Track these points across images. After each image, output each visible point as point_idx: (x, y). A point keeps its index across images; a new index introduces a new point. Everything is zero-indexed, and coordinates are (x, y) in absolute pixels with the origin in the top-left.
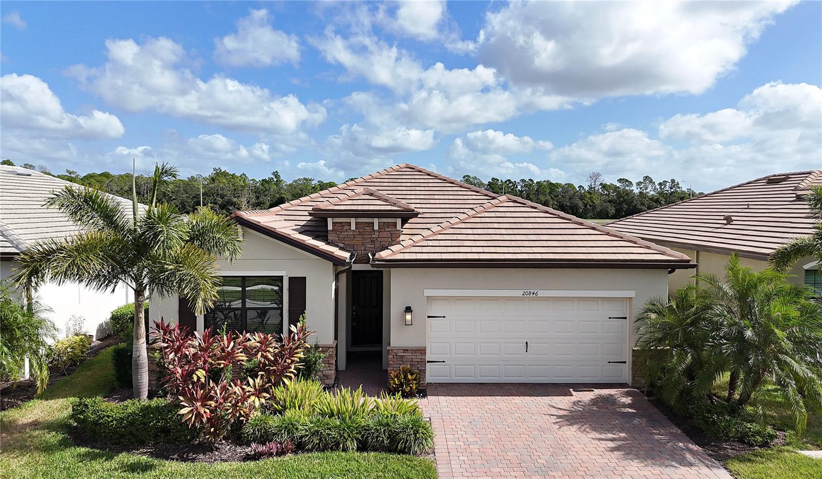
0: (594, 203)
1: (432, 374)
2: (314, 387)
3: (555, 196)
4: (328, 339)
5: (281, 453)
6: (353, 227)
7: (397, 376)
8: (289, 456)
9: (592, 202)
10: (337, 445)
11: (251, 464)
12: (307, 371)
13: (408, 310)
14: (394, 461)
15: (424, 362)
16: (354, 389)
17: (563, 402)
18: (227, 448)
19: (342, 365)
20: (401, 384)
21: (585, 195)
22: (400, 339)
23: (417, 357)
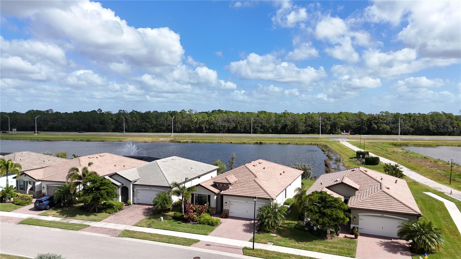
1: (230, 215)
3: (435, 122)
5: (197, 224)
6: (221, 185)
10: (205, 224)
12: (207, 211)
13: (226, 203)
18: (192, 222)
21: (454, 122)
22: (225, 208)
23: (228, 211)
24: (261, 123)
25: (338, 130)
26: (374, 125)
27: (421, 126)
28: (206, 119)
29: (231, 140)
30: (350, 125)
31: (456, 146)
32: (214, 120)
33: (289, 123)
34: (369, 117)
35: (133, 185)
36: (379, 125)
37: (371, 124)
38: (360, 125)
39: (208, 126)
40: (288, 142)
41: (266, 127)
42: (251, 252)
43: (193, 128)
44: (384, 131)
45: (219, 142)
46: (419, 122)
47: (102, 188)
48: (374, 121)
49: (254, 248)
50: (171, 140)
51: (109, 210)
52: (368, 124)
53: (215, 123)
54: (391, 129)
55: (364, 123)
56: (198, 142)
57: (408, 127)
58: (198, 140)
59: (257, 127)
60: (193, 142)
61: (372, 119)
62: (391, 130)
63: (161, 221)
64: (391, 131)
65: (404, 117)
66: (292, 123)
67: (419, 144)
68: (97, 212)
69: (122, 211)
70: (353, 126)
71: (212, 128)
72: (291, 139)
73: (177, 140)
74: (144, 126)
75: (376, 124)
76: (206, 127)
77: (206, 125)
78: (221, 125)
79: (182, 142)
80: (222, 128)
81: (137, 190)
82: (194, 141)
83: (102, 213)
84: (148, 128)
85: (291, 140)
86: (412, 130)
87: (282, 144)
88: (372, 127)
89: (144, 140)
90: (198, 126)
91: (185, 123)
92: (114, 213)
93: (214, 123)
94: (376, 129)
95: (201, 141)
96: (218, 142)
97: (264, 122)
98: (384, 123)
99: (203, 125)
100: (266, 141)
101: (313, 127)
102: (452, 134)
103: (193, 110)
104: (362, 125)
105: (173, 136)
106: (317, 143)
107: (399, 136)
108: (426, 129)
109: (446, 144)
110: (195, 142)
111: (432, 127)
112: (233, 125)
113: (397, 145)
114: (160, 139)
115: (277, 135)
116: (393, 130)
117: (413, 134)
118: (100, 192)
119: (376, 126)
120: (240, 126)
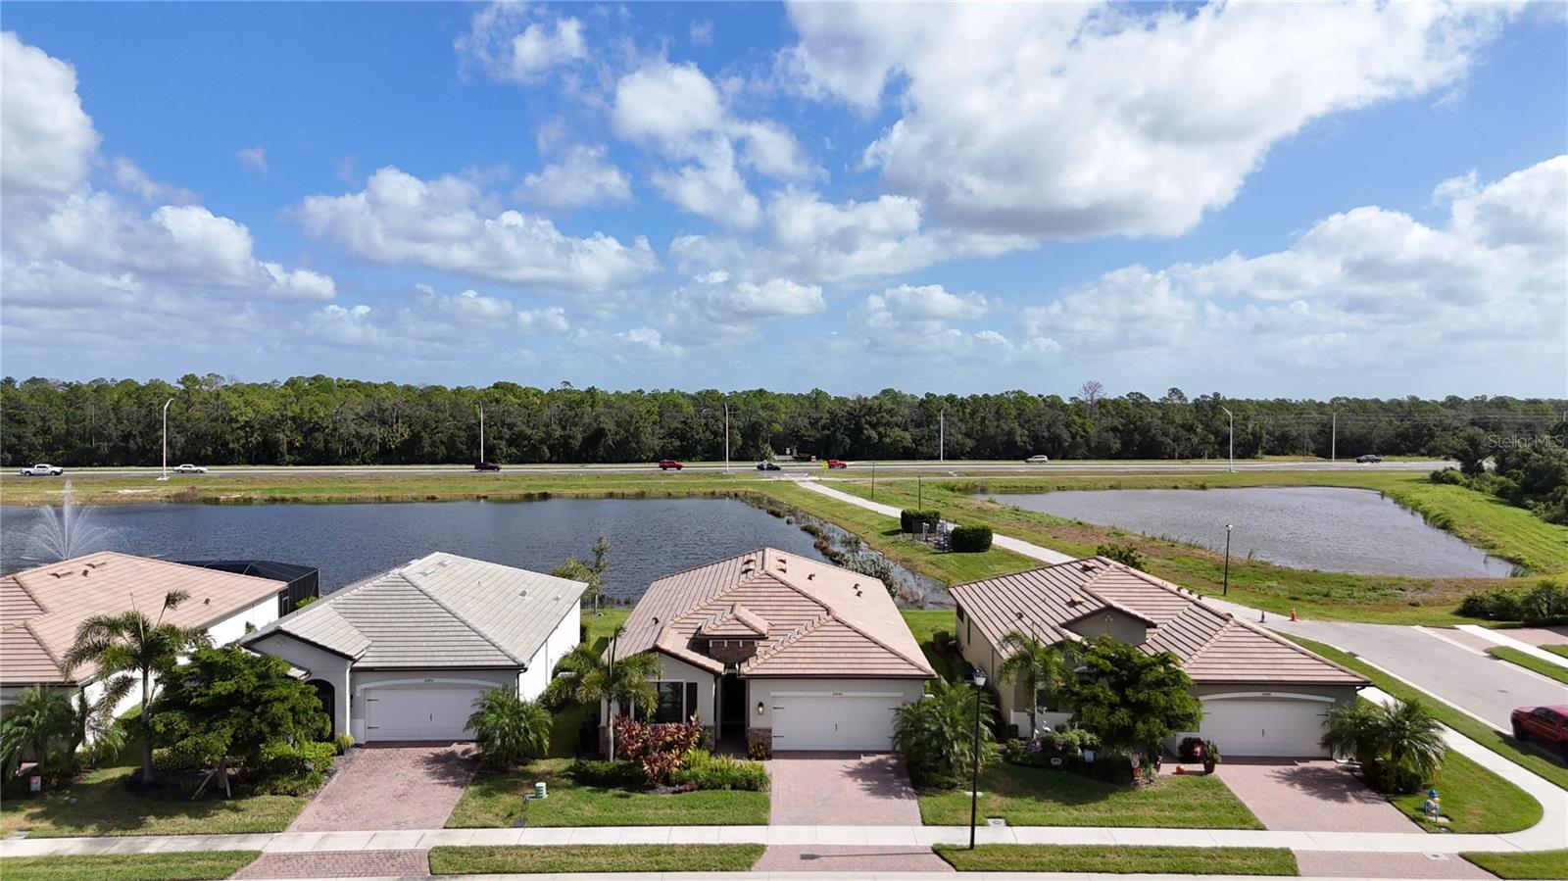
0: (1087, 432)
1: (776, 745)
2: (706, 754)
3: (1027, 422)
4: (711, 722)
5: (692, 790)
6: (726, 645)
7: (754, 747)
8: (695, 792)
9: (1084, 431)
10: (720, 786)
11: (677, 795)
12: (700, 745)
13: (761, 705)
14: (749, 795)
15: (770, 737)
16: (728, 756)
17: (852, 764)
18: (663, 787)
19: (719, 737)
20: (756, 752)
21: (1074, 420)
22: (755, 721)
23: (767, 734)
24: (511, 427)
25: (766, 446)
26: (867, 429)
27: (993, 433)
28: (293, 412)
29: (425, 490)
30: (798, 431)
31: (1104, 489)
32: (322, 415)
33: (609, 425)
34: (851, 407)
35: (353, 671)
36: (881, 429)
37: (859, 429)
38: (829, 429)
39: (300, 438)
40: (636, 490)
41: (528, 438)
42: (972, 856)
43: (237, 446)
44: (896, 449)
45: (385, 499)
46: (987, 422)
47: (267, 694)
48: (867, 418)
49: (976, 843)
50: (177, 495)
51: (282, 783)
52: (852, 426)
53: (328, 427)
54: (914, 441)
55: (839, 422)
56: (296, 500)
57: (960, 437)
58: (293, 491)
59: (494, 438)
60: (274, 500)
61: (862, 413)
62: (917, 445)
63: (538, 795)
64: (916, 449)
65: (946, 405)
66: (618, 424)
67: (1013, 484)
68: (229, 794)
69: (335, 778)
70: (807, 434)
71: (321, 446)
72: (633, 479)
73: (201, 495)
74: (13, 439)
75: (874, 426)
76: (291, 443)
77: (292, 432)
78: (354, 433)
79: (227, 502)
80: (358, 445)
81: (366, 689)
82: (277, 495)
83: (257, 799)
84: (30, 450)
85: (647, 484)
86: (970, 443)
87: (617, 498)
88: (864, 437)
89: (48, 496)
90: (256, 438)
91: (203, 426)
92: (311, 791)
93: (325, 425)
94: (874, 443)
95: (305, 494)
96: (380, 498)
97: (519, 421)
98: (897, 425)
99: (281, 436)
100: (559, 490)
101: (688, 439)
102: (1070, 456)
103: (223, 378)
104: (835, 431)
105: (166, 479)
106: (732, 490)
107: (942, 461)
108: (1007, 443)
109: (1081, 485)
110: (283, 500)
111: (1021, 436)
112: (402, 435)
113: (959, 490)
114: (120, 492)
115: (576, 466)
116: (921, 445)
117: (974, 455)
118: (263, 713)
119: (874, 434)
120: (430, 438)
